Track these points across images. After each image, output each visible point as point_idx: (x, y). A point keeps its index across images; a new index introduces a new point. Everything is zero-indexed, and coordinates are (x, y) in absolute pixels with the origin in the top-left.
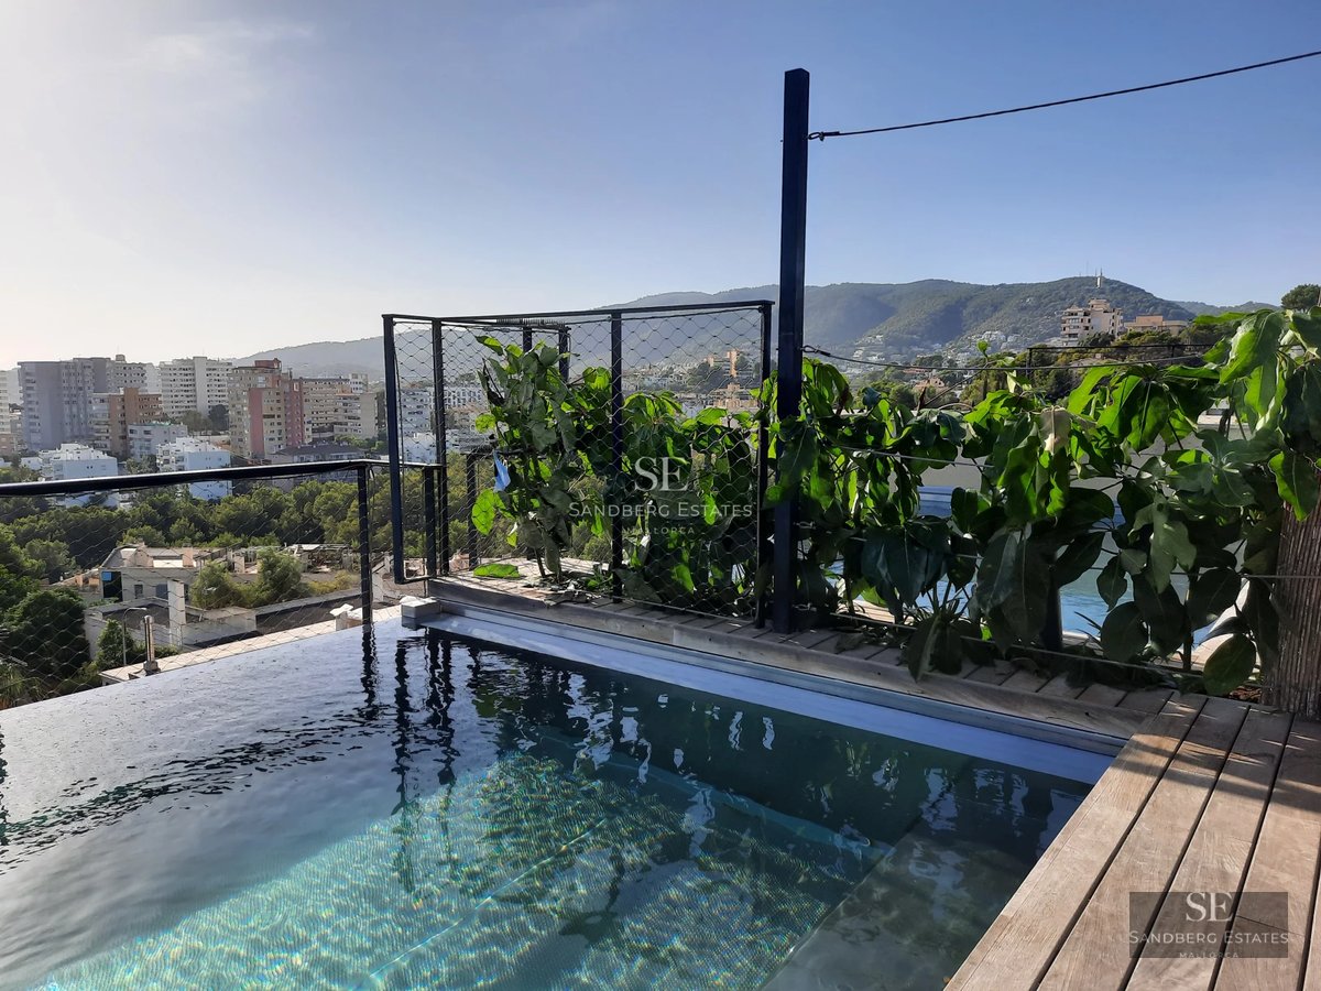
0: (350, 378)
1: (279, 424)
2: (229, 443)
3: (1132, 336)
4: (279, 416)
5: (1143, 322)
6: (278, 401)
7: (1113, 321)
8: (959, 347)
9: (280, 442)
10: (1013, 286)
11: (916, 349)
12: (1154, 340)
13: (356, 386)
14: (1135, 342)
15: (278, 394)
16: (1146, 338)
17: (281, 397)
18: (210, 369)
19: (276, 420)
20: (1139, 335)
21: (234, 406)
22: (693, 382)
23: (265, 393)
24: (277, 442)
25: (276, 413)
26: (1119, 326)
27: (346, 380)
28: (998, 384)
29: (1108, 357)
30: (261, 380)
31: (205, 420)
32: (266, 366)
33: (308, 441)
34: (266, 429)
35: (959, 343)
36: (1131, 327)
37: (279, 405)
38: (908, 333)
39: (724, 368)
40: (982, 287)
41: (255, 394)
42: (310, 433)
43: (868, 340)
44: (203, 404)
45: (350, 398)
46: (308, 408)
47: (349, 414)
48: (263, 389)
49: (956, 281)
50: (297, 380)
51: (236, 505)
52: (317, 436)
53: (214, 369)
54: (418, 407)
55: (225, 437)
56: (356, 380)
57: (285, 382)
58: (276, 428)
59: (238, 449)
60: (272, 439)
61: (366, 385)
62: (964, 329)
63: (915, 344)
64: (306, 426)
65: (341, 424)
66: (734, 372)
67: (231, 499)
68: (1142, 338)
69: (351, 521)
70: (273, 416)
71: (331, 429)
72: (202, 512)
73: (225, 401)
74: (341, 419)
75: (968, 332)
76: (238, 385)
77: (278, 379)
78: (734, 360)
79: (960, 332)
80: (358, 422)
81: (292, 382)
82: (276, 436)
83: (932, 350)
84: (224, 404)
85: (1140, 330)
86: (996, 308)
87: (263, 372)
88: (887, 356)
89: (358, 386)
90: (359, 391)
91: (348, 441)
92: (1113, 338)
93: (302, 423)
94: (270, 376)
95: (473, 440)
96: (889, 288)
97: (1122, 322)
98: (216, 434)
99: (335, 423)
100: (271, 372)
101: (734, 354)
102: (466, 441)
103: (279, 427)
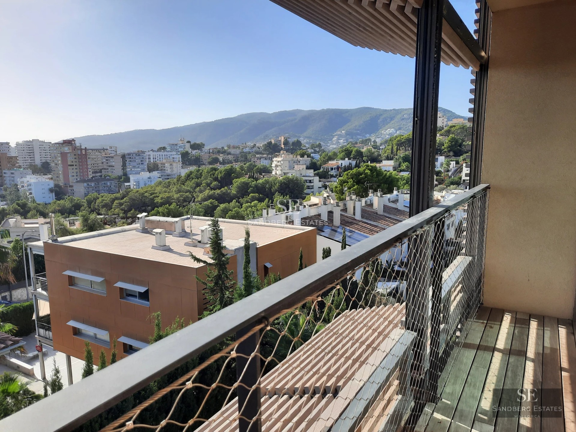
0: (108, 148)
1: (76, 169)
2: (52, 179)
3: (451, 127)
4: (76, 165)
5: (455, 121)
6: (75, 158)
7: (443, 121)
8: (377, 136)
9: (77, 177)
10: (398, 110)
11: (359, 137)
12: (460, 128)
13: (111, 152)
14: (453, 129)
15: (75, 155)
16: (457, 127)
17: (77, 157)
18: (41, 145)
19: (74, 167)
20: (455, 126)
21: (53, 161)
22: (265, 150)
23: (69, 155)
24: (75, 177)
25: (74, 164)
26: (445, 123)
27: (107, 149)
28: (397, 147)
29: (442, 135)
30: (66, 149)
31: (40, 169)
32: (69, 143)
33: (90, 177)
34: (70, 171)
35: (377, 134)
36: (450, 123)
37: (76, 160)
38: (356, 130)
39: (278, 144)
40: (386, 110)
41: (64, 155)
42: (91, 173)
43: (339, 133)
44: (38, 161)
45: (109, 157)
46: (89, 162)
47: (108, 165)
48: (68, 153)
49: (375, 108)
50: (83, 149)
51: (59, 204)
52: (94, 175)
53: (42, 145)
54: (141, 161)
55: (50, 176)
56: (111, 150)
57: (78, 149)
58: (75, 171)
59: (57, 181)
60: (73, 176)
61: (116, 152)
62: (379, 128)
63: (358, 134)
64: (89, 170)
65: (105, 169)
66: (283, 146)
67: (56, 202)
68: (456, 127)
69: (115, 210)
70: (73, 165)
71: (101, 172)
72: (42, 208)
73: (48, 160)
74: (105, 167)
75: (381, 130)
76: (55, 152)
77: (75, 148)
78: (283, 140)
79: (378, 130)
80: (114, 168)
81: (81, 149)
82: (75, 174)
83: (365, 137)
84: (48, 161)
85: (454, 124)
86: (392, 119)
87: (67, 145)
88: (347, 140)
89: (113, 152)
90: (113, 154)
91: (110, 176)
92: (443, 128)
93: (87, 169)
94: (71, 147)
95: (168, 175)
96: (347, 111)
97: (447, 121)
98: (45, 175)
99: (103, 169)
100: (71, 145)
101: (283, 138)
102: (165, 176)
103: (76, 171)
